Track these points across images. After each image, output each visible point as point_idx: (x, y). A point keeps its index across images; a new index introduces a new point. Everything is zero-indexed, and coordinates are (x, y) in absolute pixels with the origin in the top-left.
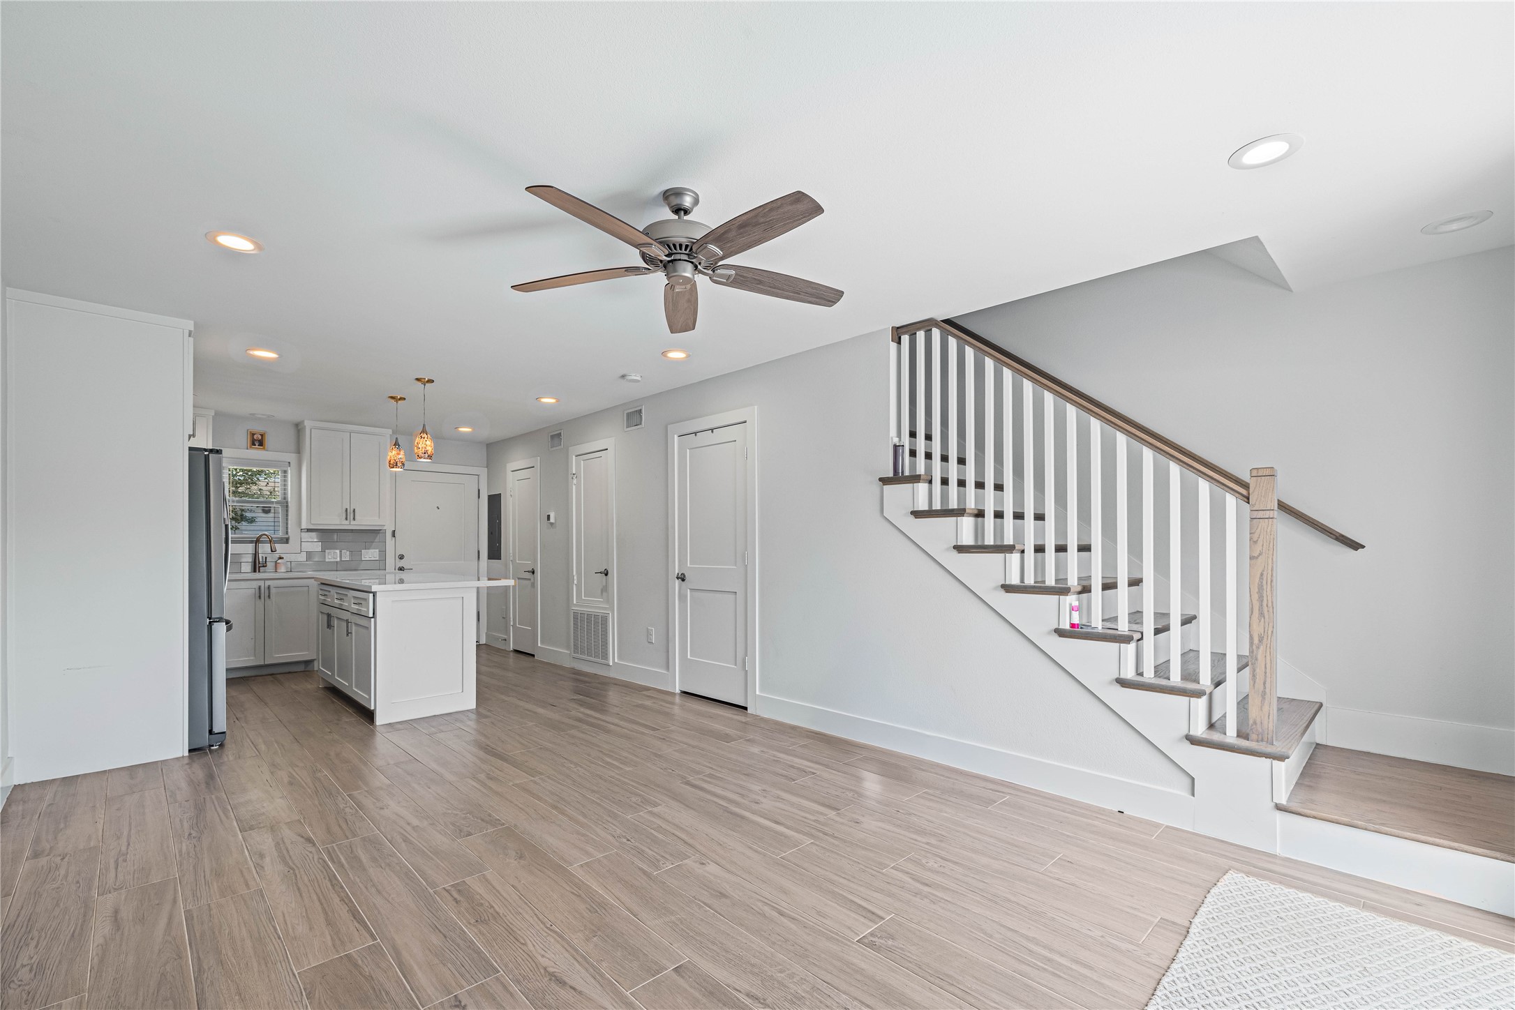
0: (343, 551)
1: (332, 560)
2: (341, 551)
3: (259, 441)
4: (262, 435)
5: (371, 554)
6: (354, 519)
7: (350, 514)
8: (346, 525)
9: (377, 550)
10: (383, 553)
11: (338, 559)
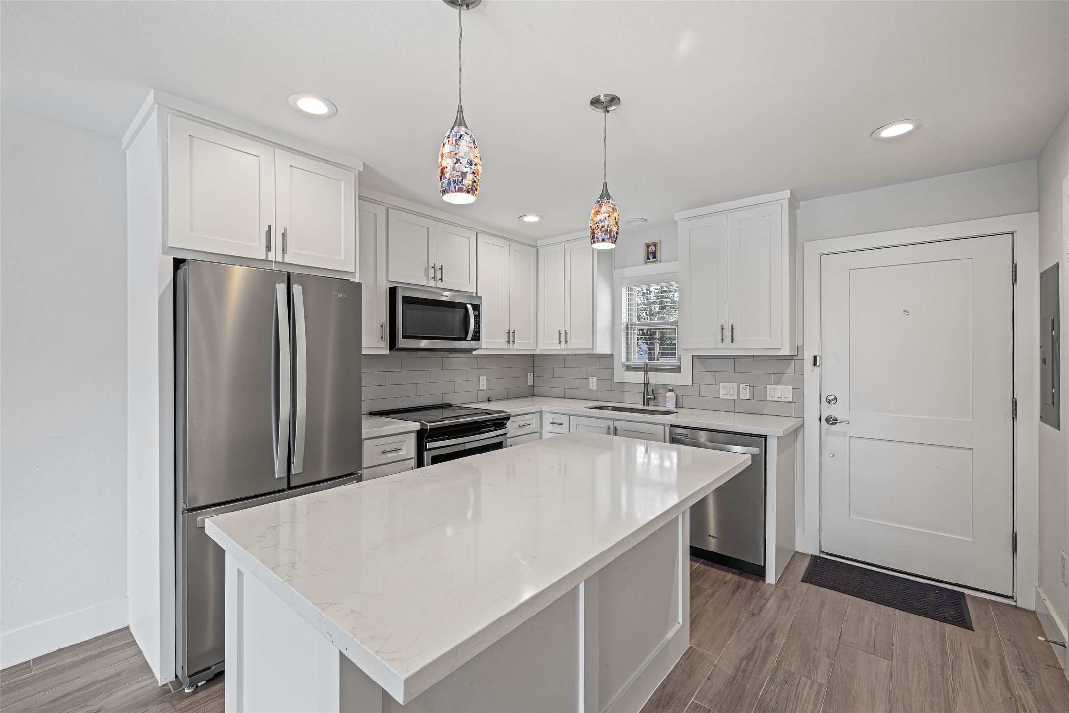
0: (741, 385)
1: (728, 397)
2: (738, 386)
3: (653, 253)
4: (655, 246)
5: (781, 392)
6: (732, 340)
7: (728, 333)
8: (723, 349)
9: (790, 387)
10: (799, 391)
11: (735, 397)
